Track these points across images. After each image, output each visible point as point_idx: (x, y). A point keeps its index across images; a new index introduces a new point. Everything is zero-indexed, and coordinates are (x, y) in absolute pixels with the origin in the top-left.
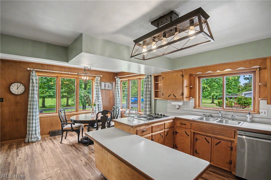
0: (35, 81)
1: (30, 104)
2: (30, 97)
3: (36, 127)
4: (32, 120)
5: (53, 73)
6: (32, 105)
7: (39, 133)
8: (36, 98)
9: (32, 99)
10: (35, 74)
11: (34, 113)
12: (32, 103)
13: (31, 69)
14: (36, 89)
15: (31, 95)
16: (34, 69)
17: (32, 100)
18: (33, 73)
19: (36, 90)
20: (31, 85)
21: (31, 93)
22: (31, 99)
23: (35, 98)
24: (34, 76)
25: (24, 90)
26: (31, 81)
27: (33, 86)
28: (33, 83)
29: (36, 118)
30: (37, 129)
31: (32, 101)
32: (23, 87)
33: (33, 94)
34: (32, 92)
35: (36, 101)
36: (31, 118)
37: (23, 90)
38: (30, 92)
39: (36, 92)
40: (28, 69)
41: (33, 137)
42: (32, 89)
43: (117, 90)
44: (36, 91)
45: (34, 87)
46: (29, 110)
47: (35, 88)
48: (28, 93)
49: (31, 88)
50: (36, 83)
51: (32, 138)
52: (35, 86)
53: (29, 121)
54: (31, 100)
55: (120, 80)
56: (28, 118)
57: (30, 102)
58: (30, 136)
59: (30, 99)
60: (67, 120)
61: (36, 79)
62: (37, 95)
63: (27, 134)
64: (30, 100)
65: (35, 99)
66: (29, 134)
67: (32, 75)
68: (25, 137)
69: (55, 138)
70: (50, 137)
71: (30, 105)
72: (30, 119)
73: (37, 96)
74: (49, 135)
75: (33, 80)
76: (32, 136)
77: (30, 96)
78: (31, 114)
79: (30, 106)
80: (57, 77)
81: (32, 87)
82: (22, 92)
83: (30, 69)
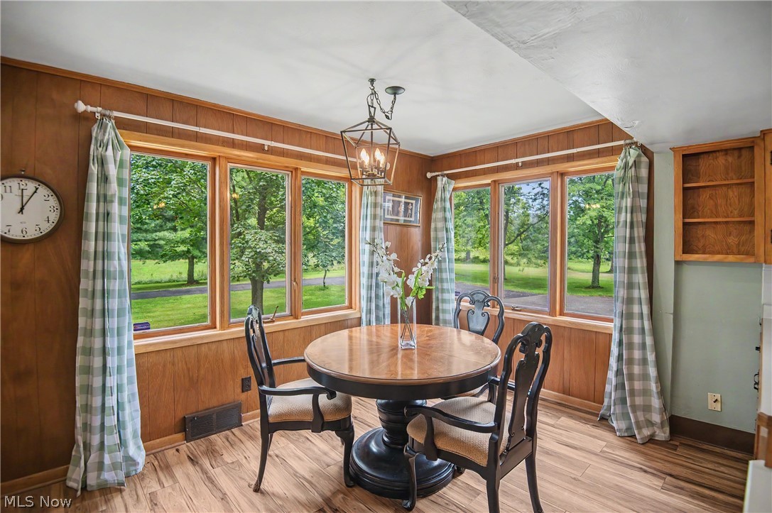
0: (112, 171)
1: (90, 289)
2: (88, 252)
3: (123, 410)
4: (101, 372)
5: (197, 137)
6: (98, 294)
7: (135, 437)
8: (119, 259)
9: (100, 262)
10: (113, 133)
11: (112, 336)
12: (99, 287)
13: (93, 109)
14: (120, 210)
15: (93, 243)
16: (111, 110)
17: (99, 268)
18: (103, 127)
19: (121, 217)
20: (93, 188)
21: (94, 231)
22: (92, 263)
23: (114, 260)
24: (110, 147)
25: (54, 217)
26: (94, 169)
27: (104, 198)
28: (104, 179)
29: (120, 360)
30: (127, 418)
31: (99, 275)
32: (53, 202)
33: (107, 236)
34: (101, 230)
35: (121, 272)
36: (97, 362)
37: (51, 220)
38: (91, 227)
39: (119, 229)
40: (81, 107)
41: (107, 460)
42: (97, 214)
43: (440, 225)
44: (121, 222)
45: (112, 202)
46: (82, 322)
47: (116, 205)
48: (79, 235)
49: (92, 207)
50: (120, 182)
51: (101, 466)
52: (113, 196)
53: (85, 376)
54: (94, 271)
55: (453, 184)
56: (80, 360)
57: (91, 282)
58: (93, 457)
59: (87, 265)
60: (275, 364)
61: (121, 161)
62: (123, 242)
63: (73, 442)
64: (91, 270)
65: (116, 262)
66: (87, 447)
67: (99, 138)
68: (65, 458)
69: (212, 453)
70: (185, 447)
71: (90, 295)
72: (88, 370)
73: (124, 251)
74: (180, 435)
75: (102, 162)
76: (102, 456)
77: (90, 246)
78: (97, 343)
79: (90, 301)
80: (214, 159)
81: (98, 201)
82: (46, 228)
83: (90, 109)
